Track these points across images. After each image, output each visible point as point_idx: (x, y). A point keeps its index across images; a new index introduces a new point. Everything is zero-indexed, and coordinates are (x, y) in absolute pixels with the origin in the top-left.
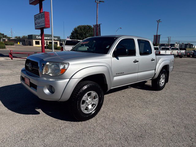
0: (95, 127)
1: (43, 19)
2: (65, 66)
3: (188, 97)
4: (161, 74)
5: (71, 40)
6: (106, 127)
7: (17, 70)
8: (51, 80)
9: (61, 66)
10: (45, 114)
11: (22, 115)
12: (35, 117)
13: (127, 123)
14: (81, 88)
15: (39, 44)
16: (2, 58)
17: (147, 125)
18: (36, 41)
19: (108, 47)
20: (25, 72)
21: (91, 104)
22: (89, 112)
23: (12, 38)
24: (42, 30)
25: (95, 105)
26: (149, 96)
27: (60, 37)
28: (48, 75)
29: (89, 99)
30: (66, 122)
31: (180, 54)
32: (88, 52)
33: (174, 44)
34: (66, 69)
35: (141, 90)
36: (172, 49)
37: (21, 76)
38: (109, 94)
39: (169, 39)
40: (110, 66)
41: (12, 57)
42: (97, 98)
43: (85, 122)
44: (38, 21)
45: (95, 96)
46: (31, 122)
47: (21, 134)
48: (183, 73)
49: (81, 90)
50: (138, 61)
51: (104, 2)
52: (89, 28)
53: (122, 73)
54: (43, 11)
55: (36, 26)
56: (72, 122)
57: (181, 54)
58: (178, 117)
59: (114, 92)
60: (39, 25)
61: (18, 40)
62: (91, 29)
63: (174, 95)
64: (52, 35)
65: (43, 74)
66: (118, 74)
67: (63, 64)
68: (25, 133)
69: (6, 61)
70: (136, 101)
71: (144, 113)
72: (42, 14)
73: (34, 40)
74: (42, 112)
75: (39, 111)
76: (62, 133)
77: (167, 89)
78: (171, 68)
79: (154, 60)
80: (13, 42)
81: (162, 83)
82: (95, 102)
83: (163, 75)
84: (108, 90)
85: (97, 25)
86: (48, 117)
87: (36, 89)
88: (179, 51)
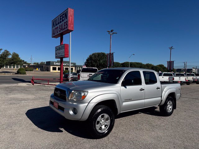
0: (107, 143)
1: (63, 50)
2: (85, 93)
3: (195, 123)
4: (168, 101)
5: (86, 68)
6: (116, 144)
7: (39, 95)
8: (74, 104)
9: (83, 93)
10: (67, 132)
11: (50, 132)
12: (60, 134)
13: (134, 142)
14: (96, 111)
15: (56, 70)
16: (25, 83)
17: (151, 144)
18: (53, 67)
19: (118, 78)
20: (53, 97)
21: (104, 125)
22: (103, 131)
23: (31, 64)
24: (62, 59)
25: (108, 126)
26: (157, 121)
27: (75, 63)
28: (72, 100)
29: (102, 120)
30: (84, 139)
31: (196, 80)
32: (102, 82)
33: (192, 69)
34: (86, 96)
35: (150, 115)
36: (188, 75)
37: (50, 100)
38: (121, 118)
39: (185, 64)
40: (119, 93)
41: (33, 83)
42: (109, 120)
43: (99, 140)
44: (58, 51)
45: (107, 118)
46: (57, 138)
47: (51, 146)
48: (196, 100)
49: (96, 112)
50: (144, 90)
51: (117, 33)
52: (103, 55)
53: (129, 99)
54: (63, 44)
55: (57, 56)
56: (89, 139)
57: (198, 80)
58: (180, 139)
59: (124, 117)
60: (59, 55)
61: (36, 66)
62: (105, 56)
63: (181, 121)
64: (69, 62)
65: (69, 99)
66: (127, 100)
67: (84, 92)
68: (54, 145)
69: (28, 87)
70: (144, 125)
71: (150, 135)
72: (62, 45)
73: (51, 66)
74: (65, 131)
75: (62, 130)
76: (81, 147)
77: (175, 115)
78: (178, 96)
79: (159, 88)
80: (32, 68)
81: (169, 109)
82: (107, 123)
83: (170, 102)
84: (119, 113)
85: (110, 53)
86: (70, 135)
87: (64, 111)
88: (195, 77)
